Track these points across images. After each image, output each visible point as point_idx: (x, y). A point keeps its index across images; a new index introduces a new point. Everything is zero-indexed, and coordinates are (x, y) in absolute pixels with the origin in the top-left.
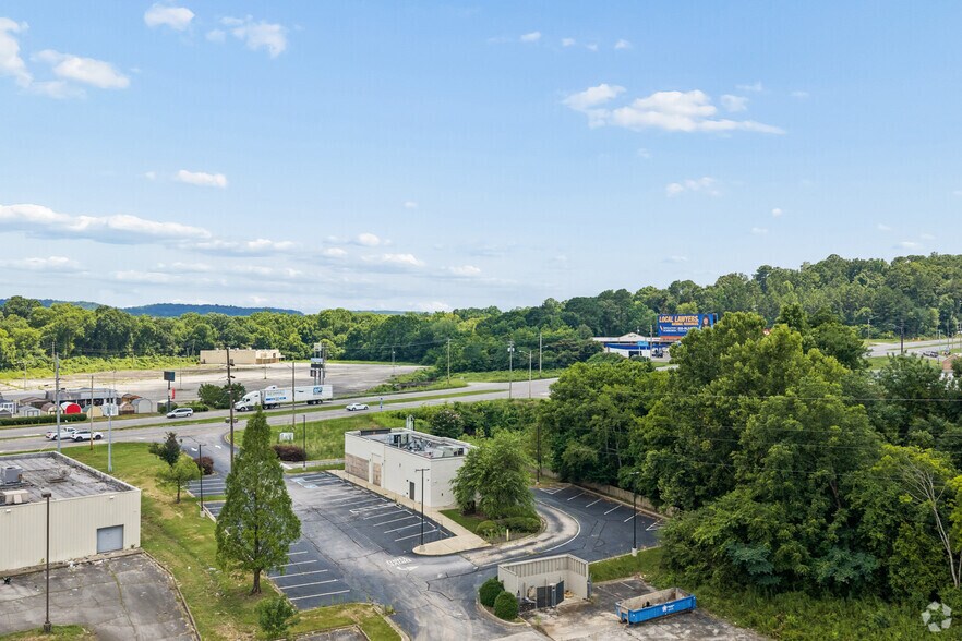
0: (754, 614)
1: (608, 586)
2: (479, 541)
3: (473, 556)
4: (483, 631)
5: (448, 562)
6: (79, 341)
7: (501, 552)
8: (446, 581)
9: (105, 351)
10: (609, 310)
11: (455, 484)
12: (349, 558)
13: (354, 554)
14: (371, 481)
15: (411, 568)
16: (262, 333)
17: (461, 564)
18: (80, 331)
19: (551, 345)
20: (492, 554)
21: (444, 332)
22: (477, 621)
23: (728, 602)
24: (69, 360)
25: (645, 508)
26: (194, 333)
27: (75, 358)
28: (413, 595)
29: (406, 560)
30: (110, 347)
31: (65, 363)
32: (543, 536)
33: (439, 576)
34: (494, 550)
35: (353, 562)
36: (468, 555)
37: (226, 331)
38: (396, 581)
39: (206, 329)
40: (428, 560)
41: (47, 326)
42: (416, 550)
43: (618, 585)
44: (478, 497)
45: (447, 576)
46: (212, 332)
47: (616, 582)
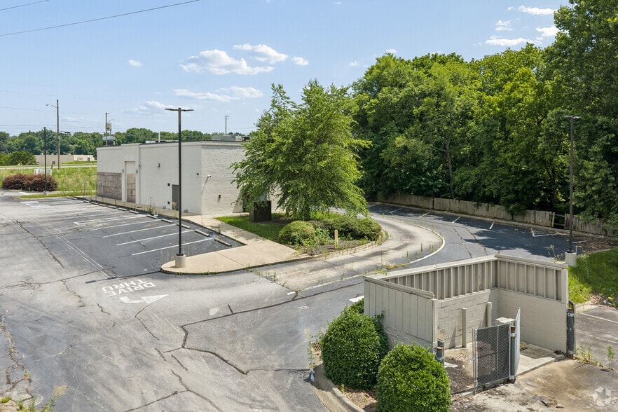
3: (281, 274)
5: (233, 285)
7: (332, 266)
8: (228, 324)
11: (241, 171)
14: (124, 199)
15: (151, 300)
16: (80, 144)
20: (316, 269)
25: (493, 218)
26: (25, 143)
29: (143, 283)
33: (213, 313)
34: (317, 263)
36: (271, 272)
37: (51, 142)
42: (167, 266)
44: (275, 195)
45: (231, 312)
46: (40, 143)
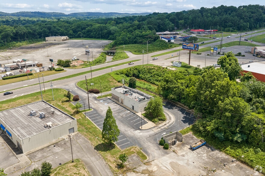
0: (219, 146)
1: (185, 136)
2: (154, 125)
3: (154, 129)
4: (163, 153)
5: (149, 132)
6: (12, 37)
8: (150, 138)
9: (19, 40)
10: (160, 23)
12: (126, 131)
13: (126, 130)
14: (120, 102)
15: (141, 134)
17: (152, 132)
18: (12, 34)
19: (146, 37)
21: (114, 30)
22: (161, 150)
23: (213, 142)
24: (10, 43)
25: (187, 109)
26: (42, 31)
27: (12, 42)
28: (144, 143)
29: (139, 131)
30: (20, 38)
31: (9, 44)
32: (167, 121)
33: (148, 136)
34: (158, 127)
35: (127, 132)
36: (152, 129)
38: (139, 138)
39: (46, 30)
40: (144, 131)
41: (2, 34)
42: (140, 128)
43: (187, 136)
45: (150, 136)
47: (186, 135)
